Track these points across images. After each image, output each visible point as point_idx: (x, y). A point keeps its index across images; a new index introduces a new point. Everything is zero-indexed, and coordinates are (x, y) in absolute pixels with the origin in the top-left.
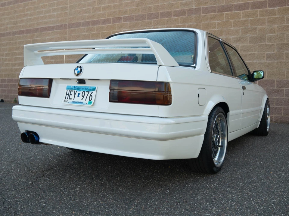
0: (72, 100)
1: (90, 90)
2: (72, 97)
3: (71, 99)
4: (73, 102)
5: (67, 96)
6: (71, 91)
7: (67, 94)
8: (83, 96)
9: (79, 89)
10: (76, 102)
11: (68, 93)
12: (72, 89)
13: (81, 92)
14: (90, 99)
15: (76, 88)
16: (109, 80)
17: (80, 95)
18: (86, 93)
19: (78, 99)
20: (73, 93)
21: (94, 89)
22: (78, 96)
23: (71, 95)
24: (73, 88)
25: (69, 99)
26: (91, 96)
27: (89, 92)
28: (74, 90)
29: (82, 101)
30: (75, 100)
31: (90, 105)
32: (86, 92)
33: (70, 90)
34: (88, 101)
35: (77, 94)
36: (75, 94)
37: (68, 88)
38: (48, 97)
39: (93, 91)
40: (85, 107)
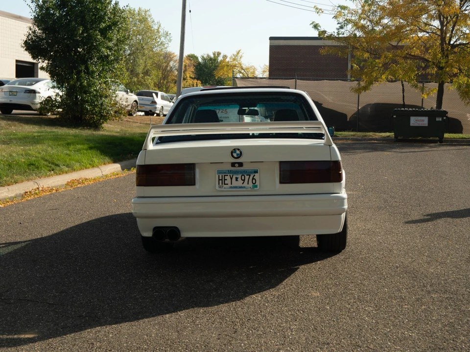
0: (230, 185)
1: (251, 173)
2: (228, 181)
3: (227, 184)
4: (231, 187)
5: (221, 181)
6: (225, 176)
7: (219, 180)
8: (244, 180)
9: (236, 172)
10: (235, 187)
11: (221, 178)
12: (225, 173)
13: (239, 176)
14: (254, 182)
15: (230, 172)
16: (277, 162)
17: (239, 179)
18: (247, 177)
19: (238, 183)
20: (228, 178)
21: (256, 172)
23: (225, 180)
24: (227, 172)
25: (225, 184)
26: (253, 179)
27: (250, 175)
28: (229, 175)
29: (243, 185)
30: (234, 185)
31: (255, 189)
32: (245, 176)
33: (223, 175)
34: (251, 184)
35: (234, 179)
36: (231, 179)
37: (219, 172)
38: (194, 184)
39: (256, 174)
40: (249, 191)
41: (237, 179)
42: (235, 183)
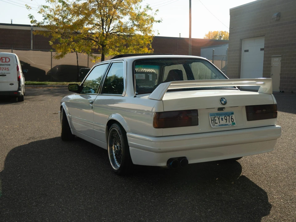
0: (218, 124)
1: (230, 114)
2: (217, 121)
4: (220, 125)
5: (213, 121)
8: (226, 120)
9: (220, 115)
10: (222, 125)
11: (212, 119)
12: (214, 115)
13: (223, 117)
14: (233, 121)
15: (217, 114)
17: (224, 119)
18: (228, 117)
20: (216, 118)
21: (233, 114)
23: (215, 120)
25: (216, 123)
26: (232, 118)
27: (229, 116)
28: (217, 116)
29: (226, 123)
31: (234, 125)
32: (227, 116)
33: (214, 117)
34: (231, 123)
36: (219, 119)
37: (211, 115)
38: (197, 124)
40: (231, 127)
41: (222, 119)
42: (222, 122)
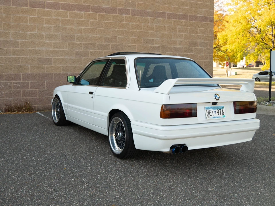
1: (221, 108)
2: (211, 114)
3: (211, 116)
4: (213, 117)
5: (208, 114)
6: (209, 110)
7: (207, 113)
8: (218, 113)
9: (214, 108)
10: (215, 117)
13: (216, 110)
14: (223, 114)
15: (212, 108)
16: (232, 102)
18: (220, 111)
19: (216, 115)
21: (223, 108)
22: (215, 113)
24: (210, 108)
25: (210, 116)
26: (222, 112)
28: (211, 110)
29: (219, 116)
31: (225, 118)
35: (214, 112)
37: (207, 108)
38: (196, 116)
39: (223, 109)
40: (222, 119)
